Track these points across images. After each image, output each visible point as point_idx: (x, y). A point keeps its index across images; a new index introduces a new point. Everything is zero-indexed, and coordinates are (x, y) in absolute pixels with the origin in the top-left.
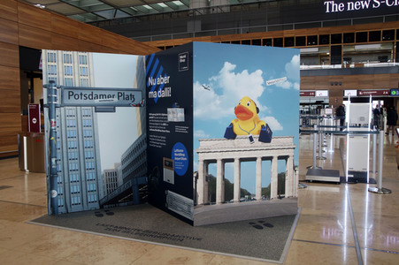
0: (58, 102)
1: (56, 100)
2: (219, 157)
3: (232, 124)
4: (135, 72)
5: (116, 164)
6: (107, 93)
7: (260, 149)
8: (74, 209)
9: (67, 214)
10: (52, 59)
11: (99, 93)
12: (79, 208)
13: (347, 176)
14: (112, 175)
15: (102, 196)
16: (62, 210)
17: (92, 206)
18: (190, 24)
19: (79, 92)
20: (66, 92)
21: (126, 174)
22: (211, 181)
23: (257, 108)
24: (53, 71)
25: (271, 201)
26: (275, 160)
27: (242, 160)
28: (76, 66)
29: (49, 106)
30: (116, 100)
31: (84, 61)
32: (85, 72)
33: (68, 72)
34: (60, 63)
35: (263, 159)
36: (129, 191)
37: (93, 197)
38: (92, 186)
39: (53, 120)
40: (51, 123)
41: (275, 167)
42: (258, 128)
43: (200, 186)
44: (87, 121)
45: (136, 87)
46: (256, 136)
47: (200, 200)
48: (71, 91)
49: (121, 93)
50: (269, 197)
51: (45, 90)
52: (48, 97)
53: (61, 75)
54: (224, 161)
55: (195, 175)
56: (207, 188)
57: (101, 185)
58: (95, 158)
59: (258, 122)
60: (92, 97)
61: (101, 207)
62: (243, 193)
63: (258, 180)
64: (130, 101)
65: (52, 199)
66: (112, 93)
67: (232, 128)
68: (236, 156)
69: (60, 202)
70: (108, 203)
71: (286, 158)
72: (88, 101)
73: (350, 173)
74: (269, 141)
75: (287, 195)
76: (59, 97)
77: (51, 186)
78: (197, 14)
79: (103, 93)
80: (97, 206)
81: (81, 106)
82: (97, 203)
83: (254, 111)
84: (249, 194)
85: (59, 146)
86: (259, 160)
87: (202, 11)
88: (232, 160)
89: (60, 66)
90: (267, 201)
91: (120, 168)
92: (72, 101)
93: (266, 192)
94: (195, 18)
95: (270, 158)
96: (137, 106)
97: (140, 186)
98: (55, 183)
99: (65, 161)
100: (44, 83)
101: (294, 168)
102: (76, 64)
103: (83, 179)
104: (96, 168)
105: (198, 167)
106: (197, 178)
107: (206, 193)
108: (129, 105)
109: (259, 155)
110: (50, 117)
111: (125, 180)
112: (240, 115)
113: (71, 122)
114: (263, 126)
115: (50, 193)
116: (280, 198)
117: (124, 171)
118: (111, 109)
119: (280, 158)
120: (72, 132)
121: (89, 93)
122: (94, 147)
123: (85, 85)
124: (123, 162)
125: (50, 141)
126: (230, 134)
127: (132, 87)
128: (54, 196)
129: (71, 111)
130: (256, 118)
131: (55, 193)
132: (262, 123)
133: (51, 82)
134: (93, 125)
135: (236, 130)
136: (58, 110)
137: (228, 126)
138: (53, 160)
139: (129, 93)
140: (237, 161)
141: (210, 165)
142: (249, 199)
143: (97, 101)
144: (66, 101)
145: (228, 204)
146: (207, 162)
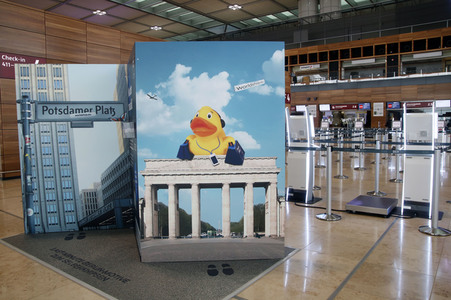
0: (32, 118)
1: (30, 115)
2: (171, 181)
3: (187, 141)
4: (114, 83)
5: (95, 184)
6: (84, 107)
7: (227, 174)
8: (52, 229)
9: (45, 234)
10: (25, 73)
11: (75, 107)
12: (56, 229)
13: (403, 207)
14: (91, 196)
15: (81, 218)
16: (38, 229)
17: (70, 227)
18: (296, 35)
19: (53, 107)
20: (40, 107)
21: (107, 195)
22: (161, 211)
23: (222, 121)
24: (26, 85)
25: (244, 240)
26: (249, 187)
27: (201, 186)
28: (50, 79)
29: (23, 122)
30: (93, 114)
31: (58, 73)
32: (59, 85)
33: (41, 85)
34: (33, 77)
35: (232, 185)
36: (111, 213)
37: (71, 218)
38: (69, 206)
39: (27, 136)
40: (25, 139)
41: (250, 197)
42: (224, 146)
43: (148, 216)
44: (62, 137)
45: (116, 100)
46: (221, 156)
47: (148, 232)
48: (45, 105)
49: (99, 106)
50: (242, 234)
51: (18, 106)
52: (22, 113)
53: (34, 89)
54: (178, 187)
55: (141, 202)
56: (156, 219)
57: (79, 205)
58: (72, 176)
59: (224, 139)
60: (67, 111)
61: (81, 228)
62: (204, 227)
63: (226, 212)
64: (110, 116)
65: (28, 217)
66: (88, 107)
67: (188, 146)
68: (195, 181)
69: (37, 221)
70: (88, 225)
71: (265, 185)
72: (63, 116)
73: (406, 203)
74: (241, 163)
75: (268, 232)
76: (32, 112)
77: (27, 204)
78: (305, 23)
79: (80, 107)
80: (75, 227)
81: (55, 121)
82: (76, 225)
83: (218, 124)
84: (213, 229)
85: (34, 163)
86: (226, 187)
87: (310, 21)
88: (189, 186)
89: (34, 80)
90: (238, 240)
91: (100, 188)
92: (47, 116)
93: (237, 228)
94: (302, 27)
95: (243, 185)
96: (118, 120)
97: (124, 209)
98: (31, 202)
99: (41, 178)
100: (18, 98)
101: (278, 198)
102: (50, 77)
103: (60, 199)
104: (73, 187)
105: (144, 192)
106: (143, 205)
107: (156, 225)
108: (109, 120)
109: (226, 180)
110: (24, 134)
111: (106, 201)
112: (198, 130)
113: (46, 138)
114: (230, 144)
115: (26, 212)
116: (258, 236)
117: (104, 191)
118: (89, 124)
119: (256, 185)
120: (47, 149)
121: (64, 107)
122: (71, 165)
123: (59, 99)
124: (103, 181)
125: (25, 158)
126: (185, 153)
127: (112, 100)
128: (31, 214)
129: (45, 126)
130: (221, 133)
131: (31, 212)
132: (230, 140)
133: (25, 97)
134: (69, 142)
135: (193, 148)
136: (32, 126)
137: (182, 143)
138: (29, 178)
139: (108, 106)
140: (195, 188)
141: (160, 191)
142: (214, 235)
143: (72, 116)
144: (40, 117)
145: (184, 240)
146: (156, 188)
